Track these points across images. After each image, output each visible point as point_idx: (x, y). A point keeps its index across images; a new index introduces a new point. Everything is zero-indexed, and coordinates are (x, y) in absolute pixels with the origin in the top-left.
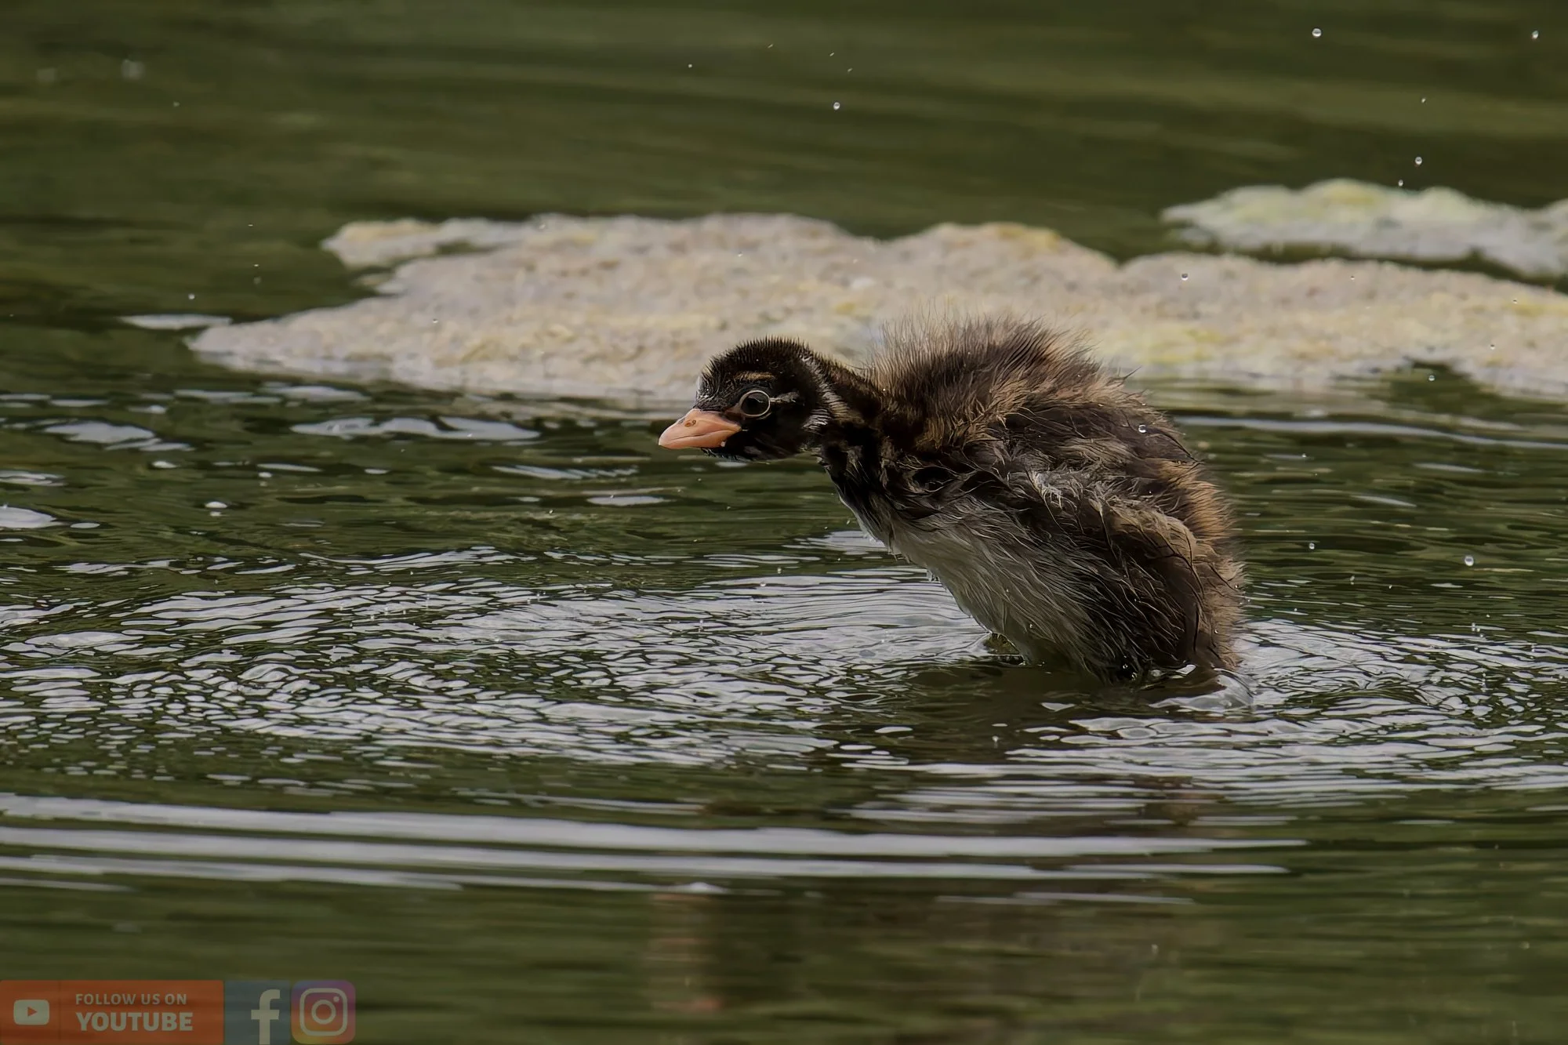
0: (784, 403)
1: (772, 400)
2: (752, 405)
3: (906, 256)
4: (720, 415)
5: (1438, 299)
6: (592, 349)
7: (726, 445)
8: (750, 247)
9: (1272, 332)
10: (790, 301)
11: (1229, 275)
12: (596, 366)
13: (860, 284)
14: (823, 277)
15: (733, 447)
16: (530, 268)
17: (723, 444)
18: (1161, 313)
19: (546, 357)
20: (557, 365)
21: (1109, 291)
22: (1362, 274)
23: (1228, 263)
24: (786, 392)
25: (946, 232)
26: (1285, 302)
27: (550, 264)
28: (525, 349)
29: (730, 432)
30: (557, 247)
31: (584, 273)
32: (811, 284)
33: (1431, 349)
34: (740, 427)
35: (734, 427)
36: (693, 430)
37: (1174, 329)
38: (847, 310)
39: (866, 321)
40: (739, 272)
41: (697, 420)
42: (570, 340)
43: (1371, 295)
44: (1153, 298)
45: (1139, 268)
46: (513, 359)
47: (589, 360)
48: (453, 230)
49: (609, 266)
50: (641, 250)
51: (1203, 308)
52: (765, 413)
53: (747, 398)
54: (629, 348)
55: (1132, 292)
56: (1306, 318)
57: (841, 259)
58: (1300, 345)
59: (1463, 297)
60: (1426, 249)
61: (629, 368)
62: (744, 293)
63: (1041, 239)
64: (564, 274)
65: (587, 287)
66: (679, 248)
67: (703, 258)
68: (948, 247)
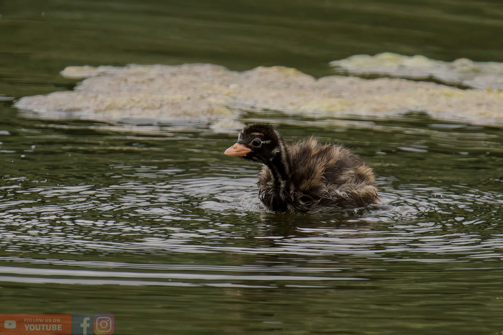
0: (266, 144)
1: (262, 142)
2: (256, 143)
3: (248, 77)
4: (245, 146)
5: (420, 91)
6: (145, 105)
7: (246, 155)
8: (197, 74)
9: (365, 102)
10: (210, 92)
11: (352, 83)
12: (147, 111)
13: (232, 86)
14: (221, 84)
15: (249, 157)
16: (126, 80)
17: (245, 155)
18: (330, 96)
19: (131, 108)
20: (135, 111)
21: (314, 89)
22: (395, 83)
23: (351, 79)
24: (267, 140)
25: (260, 69)
26: (369, 92)
27: (132, 79)
28: (124, 106)
29: (248, 152)
30: (135, 74)
31: (143, 82)
32: (216, 87)
33: (417, 107)
34: (251, 150)
35: (249, 150)
36: (235, 150)
37: (334, 101)
38: (228, 95)
39: (234, 98)
40: (193, 82)
41: (238, 147)
42: (139, 102)
43: (397, 89)
44: (327, 91)
45: (323, 81)
46: (120, 109)
47: (144, 109)
48: (102, 69)
49: (152, 80)
50: (162, 75)
51: (343, 94)
52: (260, 146)
53: (254, 141)
54: (157, 105)
55: (321, 88)
56: (377, 98)
57: (226, 78)
58: (374, 106)
59: (428, 90)
60: (416, 74)
61: (158, 111)
62: (195, 89)
63: (291, 72)
64: (136, 82)
65: (144, 87)
66: (174, 75)
67: (182, 77)
68: (261, 74)
